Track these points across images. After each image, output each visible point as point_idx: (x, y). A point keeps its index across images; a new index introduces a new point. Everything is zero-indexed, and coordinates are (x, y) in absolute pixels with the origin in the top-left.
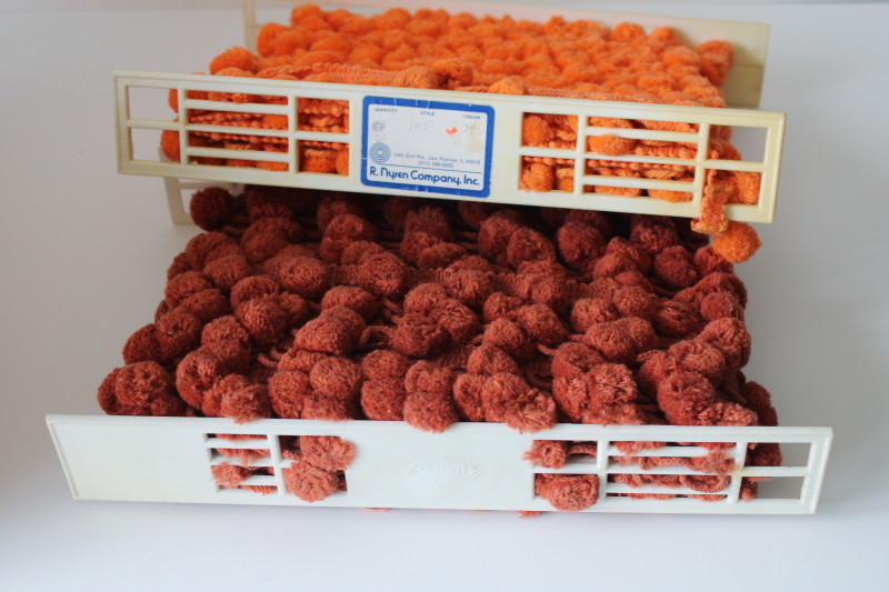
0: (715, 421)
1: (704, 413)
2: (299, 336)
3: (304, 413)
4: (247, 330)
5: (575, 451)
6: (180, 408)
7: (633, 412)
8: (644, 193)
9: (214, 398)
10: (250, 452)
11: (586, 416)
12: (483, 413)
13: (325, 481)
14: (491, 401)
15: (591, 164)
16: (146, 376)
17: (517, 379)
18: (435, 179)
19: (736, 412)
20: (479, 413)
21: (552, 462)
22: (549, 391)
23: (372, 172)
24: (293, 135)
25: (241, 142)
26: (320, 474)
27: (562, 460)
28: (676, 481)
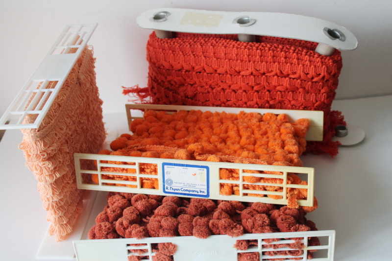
0: (296, 230)
1: (293, 228)
2: (156, 211)
3: (160, 235)
4: (139, 211)
5: (251, 244)
6: (118, 236)
7: (269, 228)
8: (266, 196)
9: (129, 232)
10: (141, 250)
11: (253, 230)
12: (219, 231)
13: (167, 259)
14: (222, 227)
15: (245, 186)
16: (106, 226)
17: (230, 220)
18: (189, 191)
19: (303, 227)
20: (218, 232)
21: (243, 248)
22: (241, 224)
23: (167, 189)
24: (138, 175)
25: (120, 178)
26: (165, 257)
27: (247, 247)
28: (285, 253)
